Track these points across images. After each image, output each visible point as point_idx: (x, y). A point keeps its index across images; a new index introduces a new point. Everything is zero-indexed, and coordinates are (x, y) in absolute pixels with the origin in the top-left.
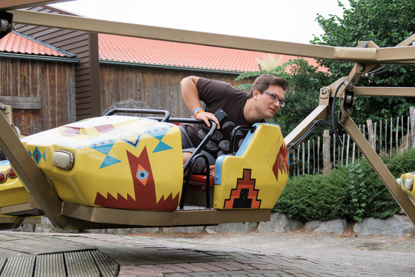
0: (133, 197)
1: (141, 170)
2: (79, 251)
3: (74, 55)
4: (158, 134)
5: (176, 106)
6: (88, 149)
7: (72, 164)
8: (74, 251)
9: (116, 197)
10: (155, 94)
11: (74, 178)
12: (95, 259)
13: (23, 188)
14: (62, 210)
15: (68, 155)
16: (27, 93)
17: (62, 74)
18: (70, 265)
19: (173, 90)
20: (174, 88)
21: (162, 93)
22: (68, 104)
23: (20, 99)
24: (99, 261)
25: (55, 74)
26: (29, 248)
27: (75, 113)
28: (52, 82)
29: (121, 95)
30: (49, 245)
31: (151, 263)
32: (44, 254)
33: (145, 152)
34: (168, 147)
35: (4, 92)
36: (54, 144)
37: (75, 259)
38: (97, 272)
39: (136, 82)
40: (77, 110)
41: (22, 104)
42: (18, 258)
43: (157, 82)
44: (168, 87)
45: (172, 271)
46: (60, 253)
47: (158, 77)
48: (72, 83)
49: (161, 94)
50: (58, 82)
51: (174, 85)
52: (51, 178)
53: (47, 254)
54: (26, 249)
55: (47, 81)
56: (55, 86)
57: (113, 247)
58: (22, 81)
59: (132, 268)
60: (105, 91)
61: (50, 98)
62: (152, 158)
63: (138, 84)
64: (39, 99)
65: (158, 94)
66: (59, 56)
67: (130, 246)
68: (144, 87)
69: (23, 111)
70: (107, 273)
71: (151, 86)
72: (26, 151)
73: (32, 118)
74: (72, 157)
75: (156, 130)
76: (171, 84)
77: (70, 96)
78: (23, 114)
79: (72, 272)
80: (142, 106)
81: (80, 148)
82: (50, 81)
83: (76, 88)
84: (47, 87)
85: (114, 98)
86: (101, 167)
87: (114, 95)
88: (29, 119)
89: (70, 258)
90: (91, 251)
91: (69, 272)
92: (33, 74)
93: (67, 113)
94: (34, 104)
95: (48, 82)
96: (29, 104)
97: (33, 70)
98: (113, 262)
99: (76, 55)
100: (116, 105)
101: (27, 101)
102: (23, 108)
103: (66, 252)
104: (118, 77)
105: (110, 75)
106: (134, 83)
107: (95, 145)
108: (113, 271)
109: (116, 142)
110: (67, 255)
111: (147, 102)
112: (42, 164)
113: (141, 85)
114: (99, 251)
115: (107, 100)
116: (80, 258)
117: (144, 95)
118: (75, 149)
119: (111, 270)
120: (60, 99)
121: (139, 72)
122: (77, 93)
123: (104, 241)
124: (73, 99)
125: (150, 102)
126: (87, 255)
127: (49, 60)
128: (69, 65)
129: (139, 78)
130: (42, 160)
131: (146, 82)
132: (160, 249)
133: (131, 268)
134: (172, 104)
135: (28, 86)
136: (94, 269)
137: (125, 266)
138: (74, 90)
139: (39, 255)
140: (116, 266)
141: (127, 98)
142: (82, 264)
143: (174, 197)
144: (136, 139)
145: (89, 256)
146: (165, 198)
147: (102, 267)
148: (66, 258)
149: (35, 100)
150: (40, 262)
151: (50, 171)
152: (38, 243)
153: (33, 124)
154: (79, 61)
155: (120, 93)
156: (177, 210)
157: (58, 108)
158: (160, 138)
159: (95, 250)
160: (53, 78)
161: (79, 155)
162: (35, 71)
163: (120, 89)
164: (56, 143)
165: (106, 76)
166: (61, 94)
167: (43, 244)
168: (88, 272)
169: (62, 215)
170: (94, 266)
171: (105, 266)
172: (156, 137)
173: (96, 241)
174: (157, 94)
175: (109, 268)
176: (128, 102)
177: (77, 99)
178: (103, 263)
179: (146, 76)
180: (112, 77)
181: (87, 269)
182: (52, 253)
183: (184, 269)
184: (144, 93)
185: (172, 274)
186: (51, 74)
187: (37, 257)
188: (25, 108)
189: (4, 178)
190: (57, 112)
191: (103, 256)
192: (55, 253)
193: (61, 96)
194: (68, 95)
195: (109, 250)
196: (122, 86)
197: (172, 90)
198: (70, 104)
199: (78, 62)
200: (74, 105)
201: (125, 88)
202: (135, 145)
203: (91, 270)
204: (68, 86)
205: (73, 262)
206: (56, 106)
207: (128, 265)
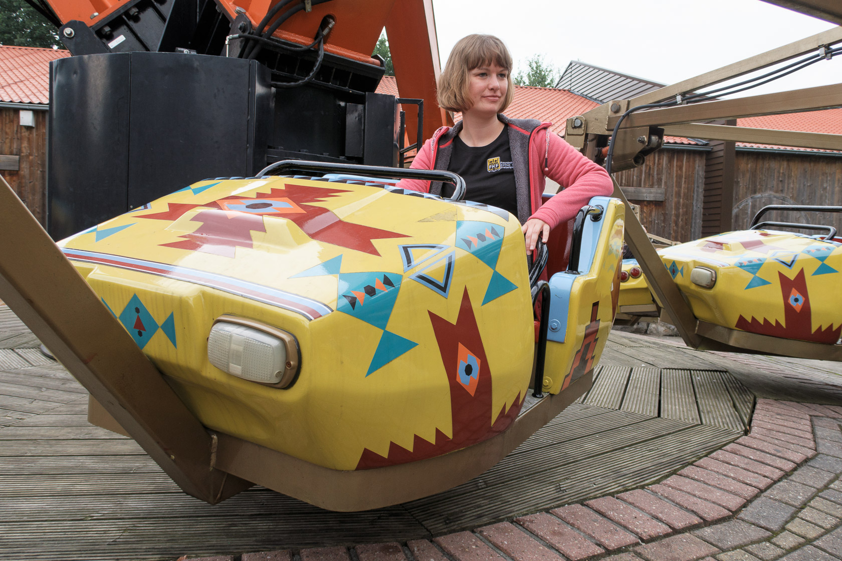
0: (783, 324)
1: (795, 294)
2: (708, 371)
3: (706, 142)
4: (820, 255)
5: (829, 200)
6: (733, 268)
7: (714, 282)
8: (702, 371)
9: (762, 322)
10: (802, 186)
11: (714, 297)
12: (727, 383)
13: (646, 289)
14: (697, 328)
15: (710, 273)
16: (651, 184)
17: (691, 164)
18: (699, 387)
19: (827, 182)
20: (829, 178)
21: (812, 185)
22: (695, 196)
23: (643, 190)
24: (731, 387)
25: (683, 164)
26: (654, 359)
27: (702, 206)
28: (679, 172)
29: (759, 187)
30: (674, 359)
31: (793, 399)
32: (670, 369)
33: (801, 274)
34: (831, 270)
35: (627, 183)
36: (694, 259)
37: (703, 381)
38: (730, 402)
39: (779, 172)
40: (704, 202)
41: (645, 195)
42: (643, 369)
43: (806, 172)
44: (820, 178)
45: (820, 414)
46: (687, 370)
47: (808, 166)
48: (702, 173)
49: (810, 186)
50: (686, 172)
51: (828, 175)
52: (687, 295)
53: (672, 369)
54: (651, 359)
55: (673, 172)
56: (682, 176)
57: (746, 372)
58: (647, 171)
59: (772, 403)
60: (739, 182)
61: (675, 189)
62: (811, 282)
63: (781, 175)
64: (664, 190)
65: (806, 186)
66: (690, 144)
67: (767, 372)
68: (788, 177)
69: (645, 203)
70: (742, 405)
71: (798, 177)
72: (662, 264)
73: (654, 210)
74: (714, 275)
75: (818, 250)
76: (824, 174)
77: (698, 187)
78: (645, 205)
79: (702, 396)
80: (784, 200)
81: (723, 266)
82: (677, 171)
83: (705, 178)
84: (673, 178)
85: (750, 189)
86: (747, 288)
87: (750, 186)
88: (651, 211)
89: (698, 378)
90: (721, 373)
91: (698, 396)
92: (659, 164)
93: (693, 206)
94: (658, 195)
95: (675, 172)
96: (652, 195)
97: (659, 159)
98: (748, 392)
99: (708, 142)
100: (752, 197)
101: (651, 193)
102: (645, 199)
103: (693, 370)
104: (756, 166)
105: (747, 164)
106: (776, 173)
107: (741, 263)
108: (748, 404)
109: (766, 261)
110: (694, 374)
111: (791, 195)
112: (679, 279)
113: (785, 175)
114: (730, 374)
115: (741, 192)
116: (709, 379)
117: (788, 187)
118: (718, 267)
119: (746, 402)
120: (686, 190)
121: (783, 160)
122: (705, 184)
123: (735, 361)
124: (701, 191)
125: (795, 195)
126: (717, 378)
127: (677, 149)
128: (700, 153)
129: (783, 168)
130: (679, 275)
131: (791, 171)
132: (803, 381)
133: (769, 402)
134: (824, 198)
135: (653, 176)
136: (726, 397)
137: (762, 399)
138: (702, 181)
139: (664, 369)
140: (752, 398)
141: (766, 190)
142: (712, 389)
143: (834, 328)
144: (791, 259)
145: (719, 379)
146: (823, 329)
147: (735, 395)
148: (693, 377)
149: (659, 191)
150: (665, 377)
151: (688, 288)
152: (661, 354)
153: (655, 217)
154: (712, 149)
155: (758, 184)
156: (838, 343)
157: (683, 201)
158: (822, 259)
159: (726, 372)
160: (681, 168)
161: (722, 273)
162: (661, 160)
163: (758, 181)
164: (697, 259)
165: (742, 165)
166: (688, 185)
167: (667, 357)
168: (719, 399)
169: (696, 334)
170: (726, 393)
171: (738, 395)
172: (817, 258)
173: (725, 361)
174: (804, 185)
175: (744, 399)
176: (766, 195)
177: (705, 190)
178: (736, 391)
179: (792, 164)
180: (749, 166)
181: (718, 396)
182: (678, 369)
183: (836, 414)
184: (788, 184)
185: (821, 418)
186: (678, 164)
187: (662, 371)
188: (648, 199)
189: (626, 277)
190: (681, 205)
191: (735, 382)
192: (681, 369)
193: (688, 188)
194: (696, 186)
195: (741, 374)
196: (761, 176)
197: (825, 181)
198: (697, 196)
199: (710, 150)
200: (701, 197)
201: (764, 179)
202: (790, 266)
203: (722, 396)
204: (696, 176)
205: (702, 384)
206: (682, 198)
207: (766, 398)
